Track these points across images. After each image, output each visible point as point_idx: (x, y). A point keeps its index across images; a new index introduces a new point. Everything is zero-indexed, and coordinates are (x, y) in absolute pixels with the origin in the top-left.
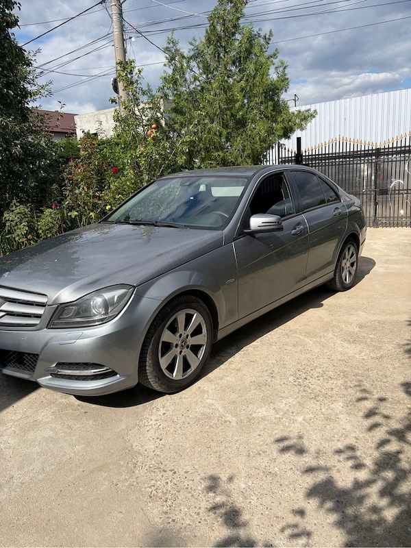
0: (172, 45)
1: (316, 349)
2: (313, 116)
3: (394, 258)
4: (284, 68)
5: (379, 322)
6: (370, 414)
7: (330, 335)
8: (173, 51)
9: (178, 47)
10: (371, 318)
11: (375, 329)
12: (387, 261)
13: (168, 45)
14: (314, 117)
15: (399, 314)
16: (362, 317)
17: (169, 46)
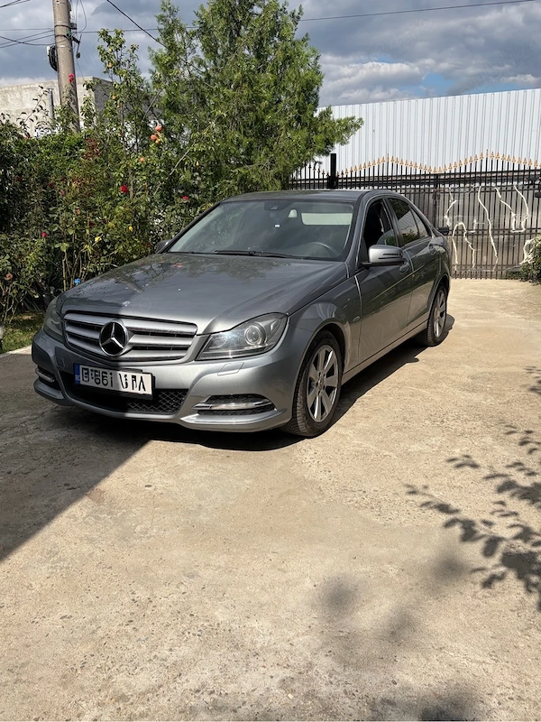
0: (168, 13)
1: (437, 399)
2: (357, 126)
3: (473, 312)
4: (317, 59)
5: (490, 373)
6: (523, 443)
7: (444, 385)
8: (171, 22)
9: (177, 17)
10: (479, 370)
11: (489, 380)
12: (466, 316)
13: (162, 13)
14: (359, 127)
15: (507, 366)
16: (469, 369)
17: (165, 14)
